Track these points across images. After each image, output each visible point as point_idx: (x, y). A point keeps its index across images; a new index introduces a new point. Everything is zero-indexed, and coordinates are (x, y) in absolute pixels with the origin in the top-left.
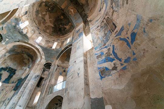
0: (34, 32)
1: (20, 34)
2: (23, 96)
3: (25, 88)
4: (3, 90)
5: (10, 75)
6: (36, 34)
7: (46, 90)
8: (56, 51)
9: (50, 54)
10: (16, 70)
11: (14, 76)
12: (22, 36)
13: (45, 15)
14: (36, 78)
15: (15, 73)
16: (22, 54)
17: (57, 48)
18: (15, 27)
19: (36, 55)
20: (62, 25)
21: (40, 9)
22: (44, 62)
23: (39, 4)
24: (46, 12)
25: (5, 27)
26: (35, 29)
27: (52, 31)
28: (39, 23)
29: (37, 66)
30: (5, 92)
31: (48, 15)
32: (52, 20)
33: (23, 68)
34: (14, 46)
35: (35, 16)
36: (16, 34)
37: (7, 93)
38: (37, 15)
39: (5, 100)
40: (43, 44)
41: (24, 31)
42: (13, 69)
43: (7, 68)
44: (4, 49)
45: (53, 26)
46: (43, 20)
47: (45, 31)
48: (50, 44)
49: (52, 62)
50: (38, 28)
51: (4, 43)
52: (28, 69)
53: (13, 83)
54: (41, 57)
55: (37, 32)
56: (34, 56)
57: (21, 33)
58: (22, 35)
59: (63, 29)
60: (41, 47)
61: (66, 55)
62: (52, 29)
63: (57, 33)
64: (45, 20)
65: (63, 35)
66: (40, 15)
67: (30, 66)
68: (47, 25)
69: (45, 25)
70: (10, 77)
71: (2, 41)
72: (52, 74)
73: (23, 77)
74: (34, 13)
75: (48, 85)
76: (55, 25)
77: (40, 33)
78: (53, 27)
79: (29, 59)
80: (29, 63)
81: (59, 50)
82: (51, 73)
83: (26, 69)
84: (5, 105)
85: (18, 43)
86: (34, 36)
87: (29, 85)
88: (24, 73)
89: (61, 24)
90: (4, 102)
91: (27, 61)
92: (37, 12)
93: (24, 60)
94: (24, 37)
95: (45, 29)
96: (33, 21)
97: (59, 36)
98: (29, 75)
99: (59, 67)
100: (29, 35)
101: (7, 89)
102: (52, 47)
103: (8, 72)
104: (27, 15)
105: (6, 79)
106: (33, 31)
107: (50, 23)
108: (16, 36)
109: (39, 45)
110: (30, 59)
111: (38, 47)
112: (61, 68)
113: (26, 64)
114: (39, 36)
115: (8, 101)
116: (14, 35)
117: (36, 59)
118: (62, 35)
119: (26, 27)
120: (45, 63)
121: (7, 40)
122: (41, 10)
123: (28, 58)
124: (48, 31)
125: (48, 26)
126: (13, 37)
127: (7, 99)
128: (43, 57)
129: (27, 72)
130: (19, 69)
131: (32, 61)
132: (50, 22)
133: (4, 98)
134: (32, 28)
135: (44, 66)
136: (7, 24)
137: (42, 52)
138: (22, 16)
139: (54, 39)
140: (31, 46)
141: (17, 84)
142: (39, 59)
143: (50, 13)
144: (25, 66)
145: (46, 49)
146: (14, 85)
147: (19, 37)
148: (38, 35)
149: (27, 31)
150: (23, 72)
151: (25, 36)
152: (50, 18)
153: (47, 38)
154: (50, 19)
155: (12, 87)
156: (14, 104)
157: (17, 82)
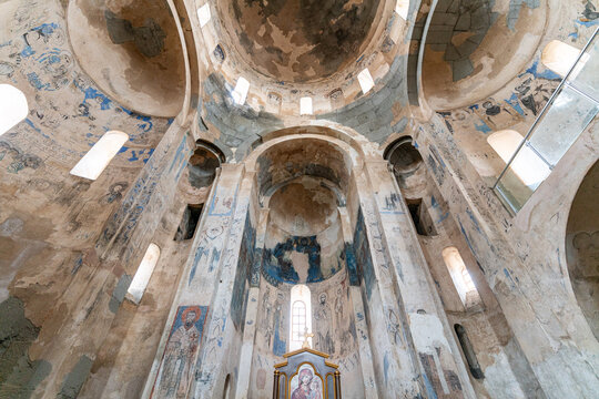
0: (279, 97)
1: (250, 121)
2: (401, 275)
3: (384, 249)
4: (323, 303)
5: (310, 258)
6: (287, 98)
7: (481, 209)
8: (387, 86)
9: (372, 116)
10: (315, 237)
11: (324, 255)
12: (260, 122)
13: (267, 37)
14: (394, 205)
15: (319, 248)
16: (295, 181)
17: (381, 76)
18: (225, 105)
19: (332, 154)
20: (335, 17)
21: (244, 26)
22: (373, 150)
23: (233, 11)
24: (264, 22)
25: (208, 118)
26: (274, 88)
27: (322, 64)
28: (273, 70)
29: (363, 174)
30: (332, 306)
31: (274, 26)
32: (295, 32)
33: (327, 223)
34: (260, 160)
35: (249, 57)
36: (243, 125)
37: (339, 305)
38: (250, 52)
39: (352, 325)
40: (327, 107)
41: (251, 106)
42: (305, 239)
43: (289, 241)
44: (243, 177)
45: (311, 48)
46: (275, 56)
47: (303, 80)
48: (348, 93)
49: (404, 127)
50: (282, 83)
51: (233, 161)
52: (343, 211)
53: (333, 272)
54: (354, 144)
55: (285, 93)
56: (331, 159)
57: (248, 115)
58: (257, 118)
59: (346, 24)
60: (327, 116)
61: (437, 57)
62: (317, 57)
63: (340, 52)
64: (279, 51)
65: (363, 36)
66: (258, 47)
67: (343, 198)
68: (293, 59)
69: (291, 63)
70: (315, 262)
71: (227, 159)
72: (446, 151)
73: (349, 238)
74: (242, 49)
75: (469, 190)
76: (317, 40)
77: (294, 92)
78: (314, 52)
79: (323, 185)
80: (332, 197)
81: (393, 71)
82: (439, 151)
83: (339, 215)
84: (365, 338)
85: (263, 148)
86: (286, 105)
87: (390, 234)
88: (341, 229)
89: (330, 13)
90: (352, 330)
91: (322, 195)
92: (244, 39)
93: (314, 199)
94: (263, 120)
95: (297, 74)
96: (253, 71)
97: (356, 53)
98: (363, 208)
99: (449, 114)
100: (271, 109)
101: (332, 294)
102: (361, 93)
103: (298, 250)
104: (227, 59)
105: (309, 271)
106: (274, 99)
107: (298, 45)
108: (245, 130)
109: (317, 117)
110: (325, 181)
111: (322, 123)
112: (461, 112)
113: (327, 206)
114: (298, 99)
115: (363, 322)
116: (239, 130)
117: (342, 165)
118: (361, 43)
119: (250, 96)
120: (381, 153)
121: (234, 150)
122: (248, 27)
123: (319, 182)
124: (310, 72)
125: (298, 59)
126: (242, 137)
127: (357, 319)
128: (359, 138)
129: (348, 219)
130: (319, 230)
131: (337, 183)
132: (294, 45)
133: (344, 322)
134: (264, 89)
135: (385, 158)
136: (205, 107)
137: (343, 129)
138: (220, 67)
139: (346, 75)
140: (300, 133)
141: (348, 265)
142: (352, 154)
143: (276, 15)
144: (329, 215)
145: (347, 111)
146: (342, 274)
147: (256, 130)
148: (294, 99)
149: (260, 102)
150: (338, 228)
151: (263, 117)
152: (286, 33)
153: (322, 88)
154: (291, 34)
155: (343, 283)
156: (391, 311)
157: (343, 264)
